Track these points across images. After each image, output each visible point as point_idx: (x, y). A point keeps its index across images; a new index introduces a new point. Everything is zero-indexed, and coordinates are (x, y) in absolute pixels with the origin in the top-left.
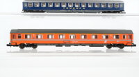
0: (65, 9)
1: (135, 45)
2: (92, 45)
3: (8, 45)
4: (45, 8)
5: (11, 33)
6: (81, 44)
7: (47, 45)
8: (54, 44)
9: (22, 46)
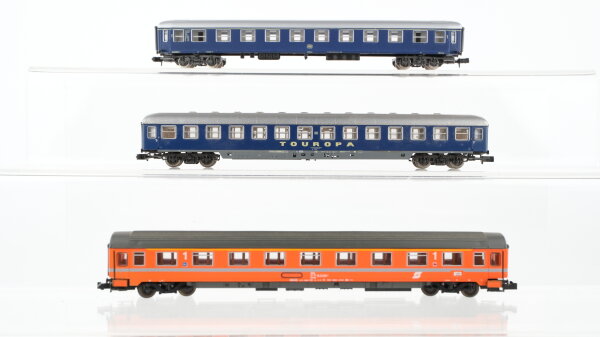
0: (287, 146)
1: (513, 286)
2: (372, 286)
3: (102, 287)
4: (218, 145)
5: (111, 246)
6: (336, 285)
7: (227, 285)
8: (249, 285)
9: (147, 289)
